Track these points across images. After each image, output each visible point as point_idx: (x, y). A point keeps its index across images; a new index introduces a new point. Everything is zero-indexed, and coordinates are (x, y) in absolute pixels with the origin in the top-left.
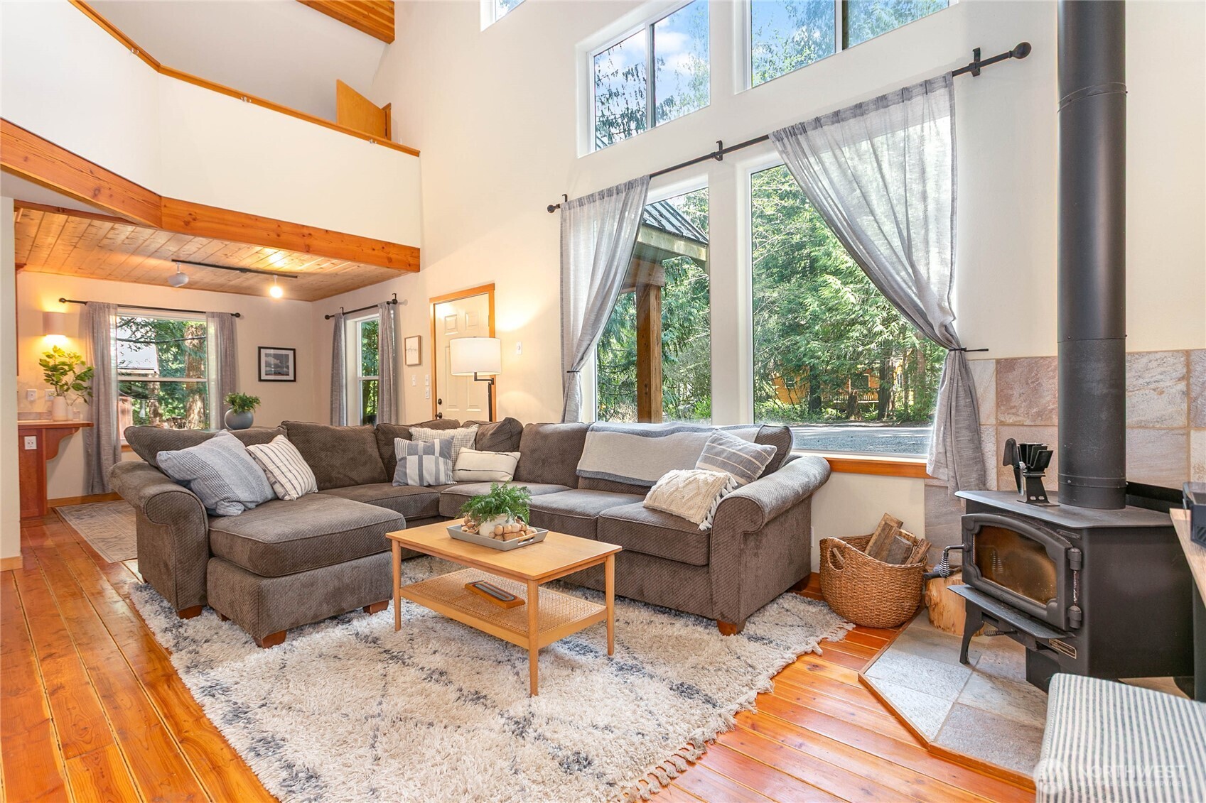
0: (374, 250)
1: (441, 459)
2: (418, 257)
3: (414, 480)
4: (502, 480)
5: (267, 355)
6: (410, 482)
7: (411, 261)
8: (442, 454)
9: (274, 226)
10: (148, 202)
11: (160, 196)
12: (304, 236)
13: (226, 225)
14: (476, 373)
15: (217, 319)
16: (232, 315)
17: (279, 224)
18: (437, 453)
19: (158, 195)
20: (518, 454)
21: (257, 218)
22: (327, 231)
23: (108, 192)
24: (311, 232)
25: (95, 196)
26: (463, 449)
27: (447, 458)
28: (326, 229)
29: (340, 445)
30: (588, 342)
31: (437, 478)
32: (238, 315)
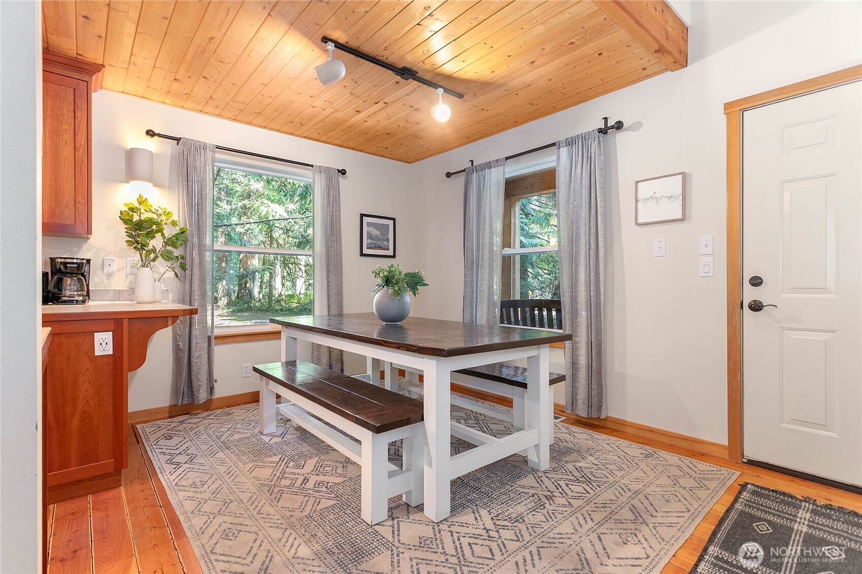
2: (687, 41)
5: (369, 224)
15: (323, 176)
16: (339, 171)
32: (343, 172)
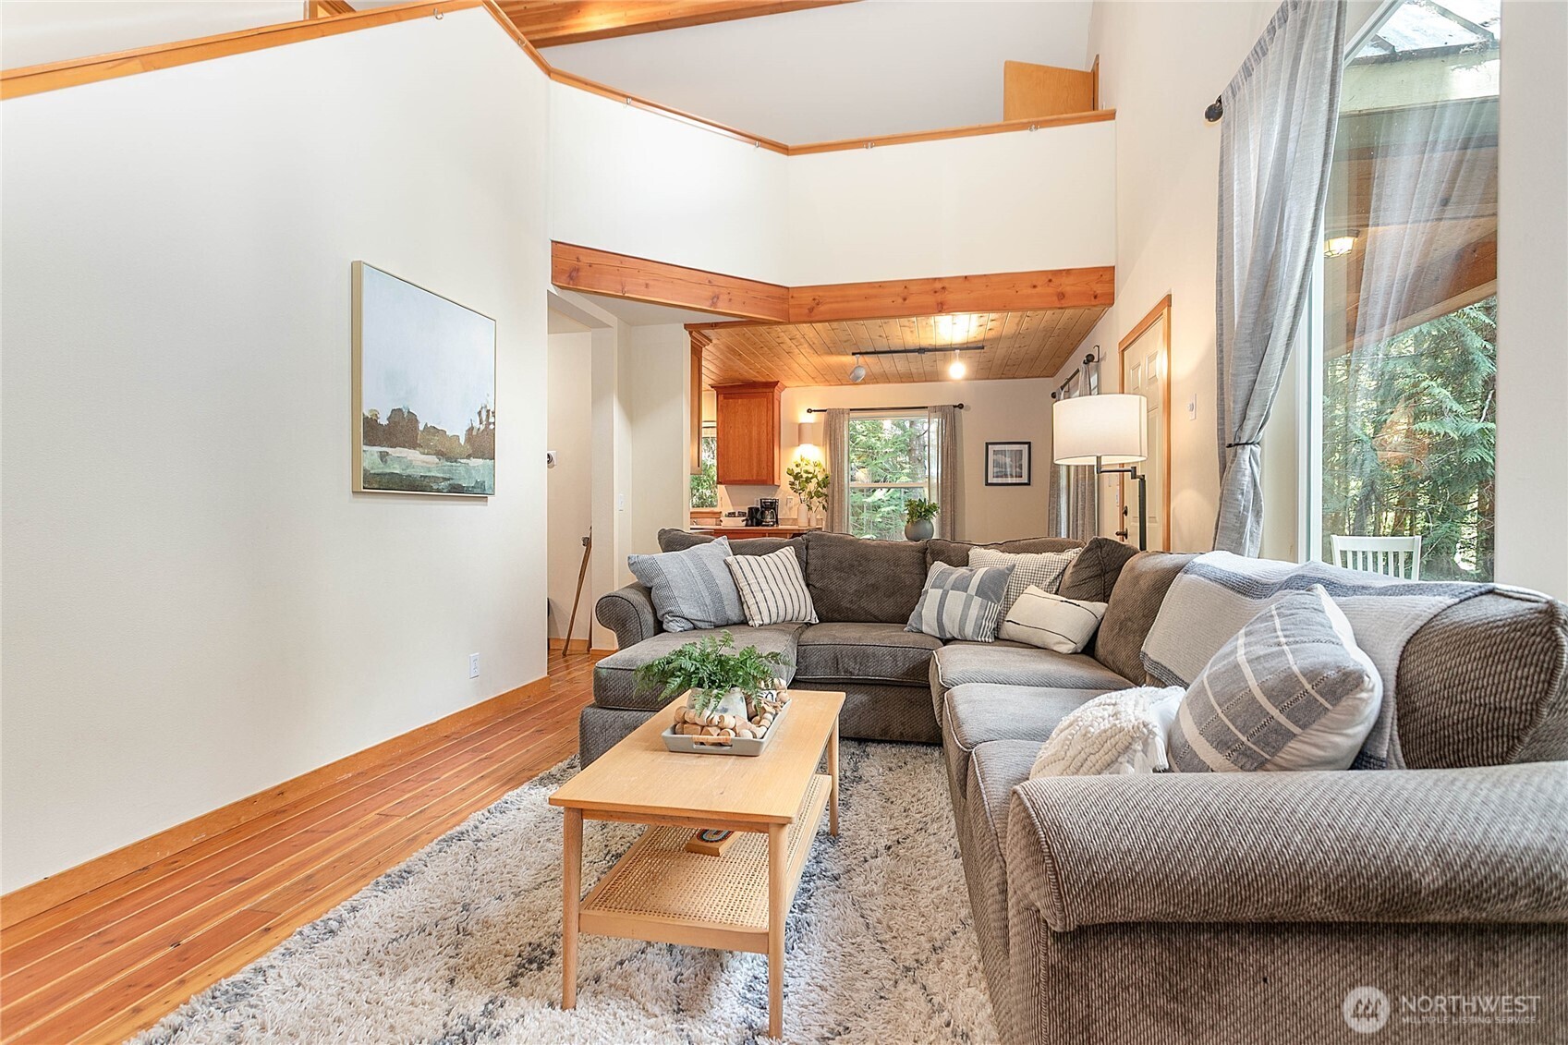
0: (1035, 287)
1: (977, 601)
2: (1112, 281)
3: (930, 627)
4: (1055, 649)
5: (995, 452)
6: (925, 629)
7: (1099, 289)
8: (981, 592)
9: (899, 289)
10: (773, 298)
11: (788, 288)
12: (936, 292)
13: (848, 301)
14: (1099, 459)
15: (939, 414)
16: (955, 407)
17: (906, 284)
18: (972, 589)
19: (785, 287)
20: (1100, 607)
21: (881, 285)
22: (966, 277)
23: (726, 297)
24: (947, 285)
25: (714, 304)
26: (1032, 589)
27: (989, 598)
28: (966, 274)
29: (860, 565)
30: (1251, 377)
31: (962, 629)
32: (961, 406)
